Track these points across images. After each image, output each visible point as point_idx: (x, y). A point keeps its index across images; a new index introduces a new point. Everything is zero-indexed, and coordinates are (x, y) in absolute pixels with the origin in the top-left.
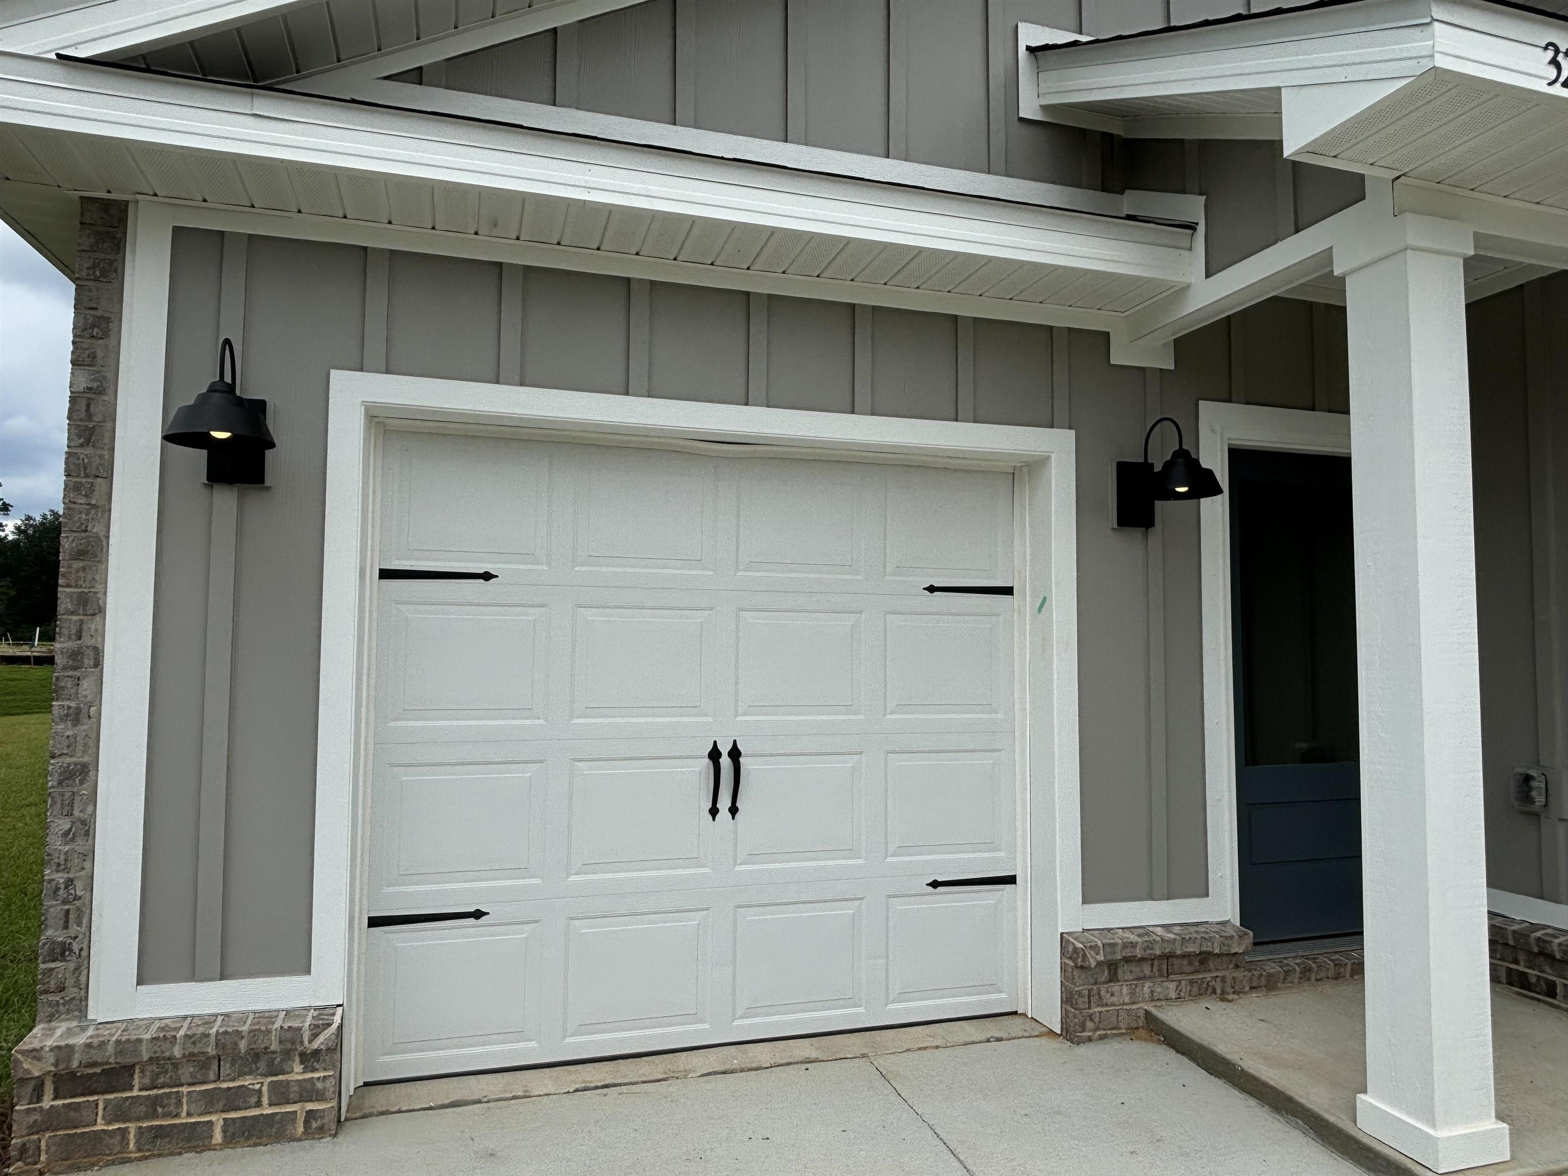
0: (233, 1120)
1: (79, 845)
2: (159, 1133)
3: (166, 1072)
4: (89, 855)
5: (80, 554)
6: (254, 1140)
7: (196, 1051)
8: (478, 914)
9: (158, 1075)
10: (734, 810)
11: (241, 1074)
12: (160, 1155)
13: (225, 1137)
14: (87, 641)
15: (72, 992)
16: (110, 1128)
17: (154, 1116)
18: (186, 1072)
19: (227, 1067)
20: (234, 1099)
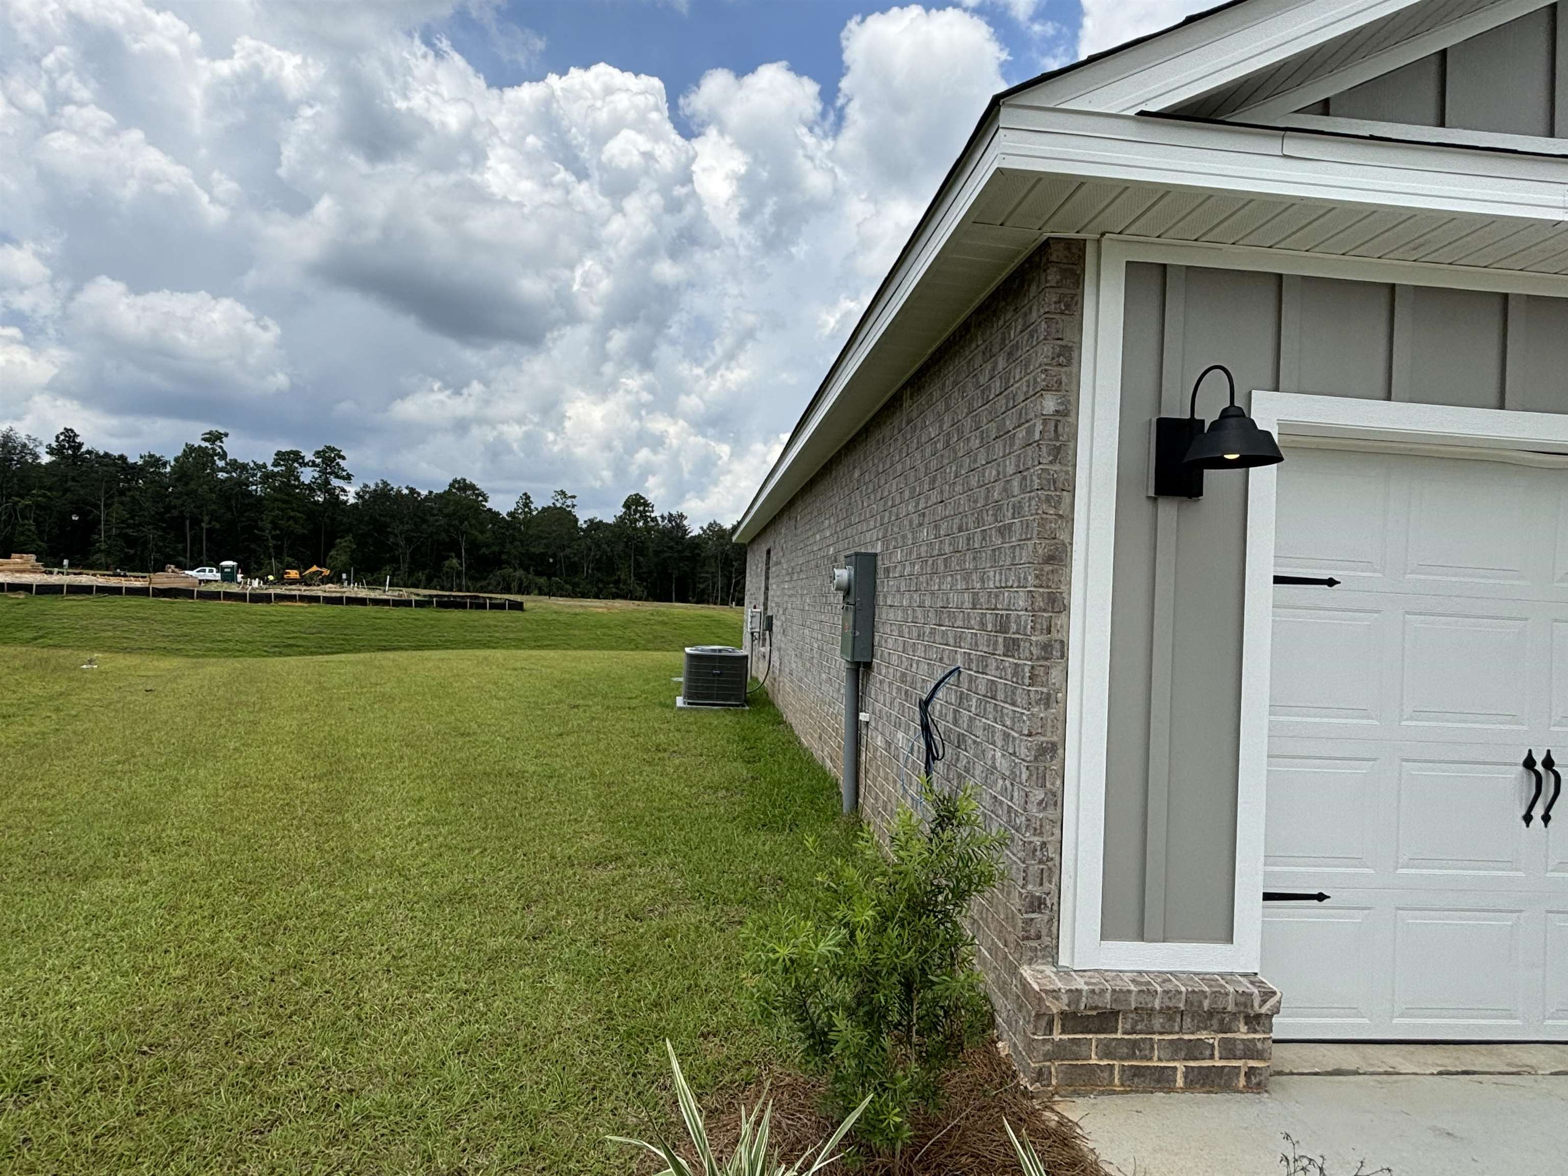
0: (1192, 1068)
1: (1051, 813)
2: (1137, 1072)
3: (1143, 1020)
4: (1058, 823)
5: (1050, 559)
6: (1207, 1088)
7: (1171, 1005)
8: (1321, 897)
9: (1136, 1022)
10: (1546, 818)
11: (1199, 1029)
12: (1137, 1092)
13: (1185, 1082)
14: (1055, 635)
15: (1046, 940)
16: (1102, 1063)
17: (1133, 1056)
18: (1157, 1022)
19: (1188, 1021)
20: (1193, 1050)
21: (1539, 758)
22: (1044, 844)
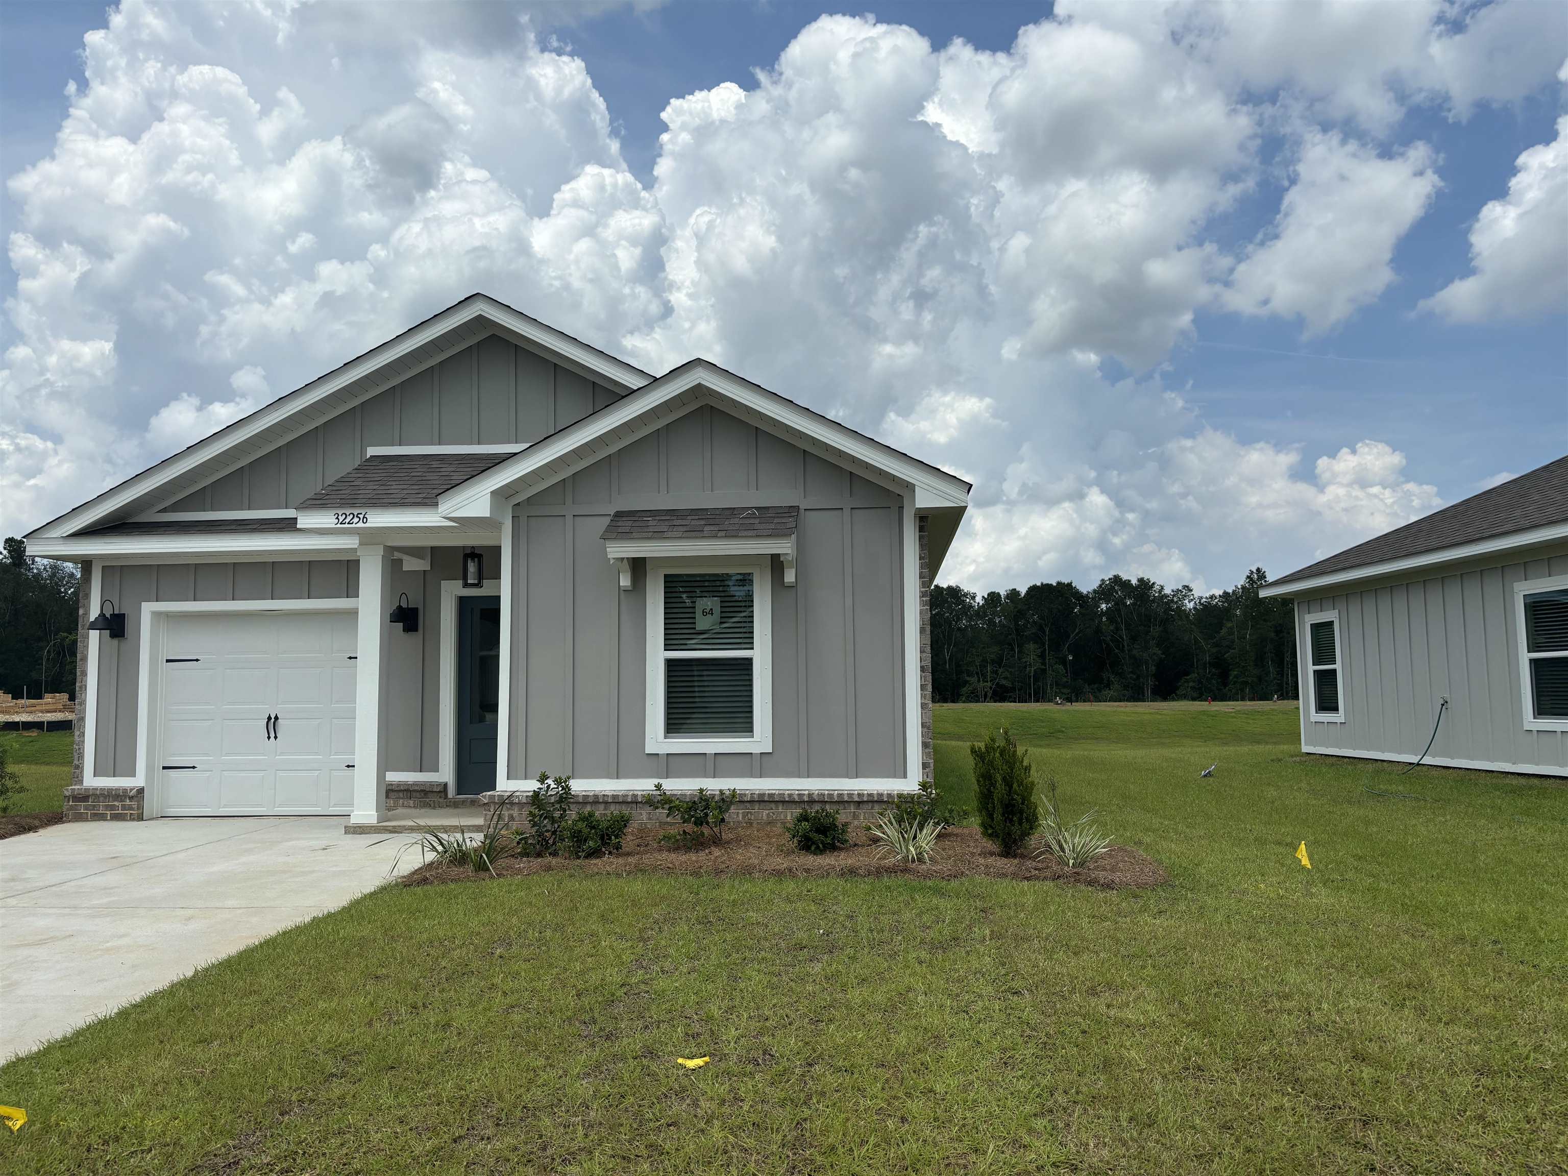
0: (112, 813)
1: (81, 739)
2: (94, 815)
4: (83, 742)
5: (81, 660)
8: (194, 767)
9: (96, 799)
10: (276, 737)
11: (116, 801)
13: (111, 818)
14: (83, 683)
15: (80, 778)
16: (84, 812)
17: (94, 810)
18: (101, 799)
19: (111, 799)
20: (112, 808)
21: (273, 717)
22: (79, 749)
